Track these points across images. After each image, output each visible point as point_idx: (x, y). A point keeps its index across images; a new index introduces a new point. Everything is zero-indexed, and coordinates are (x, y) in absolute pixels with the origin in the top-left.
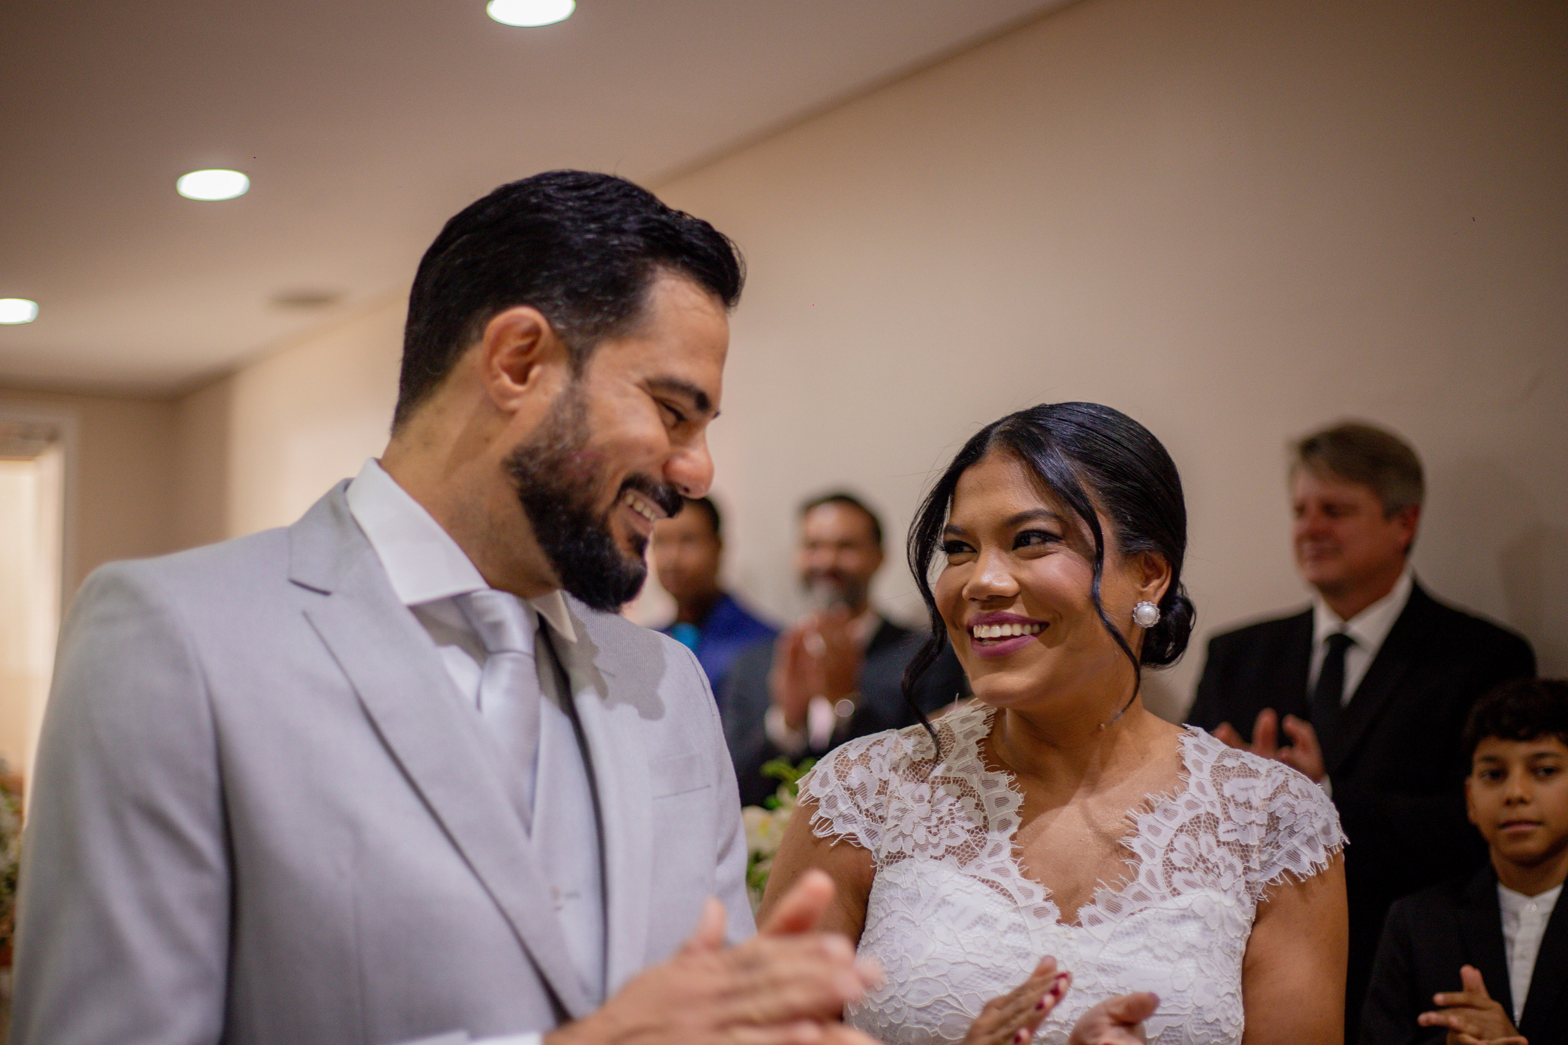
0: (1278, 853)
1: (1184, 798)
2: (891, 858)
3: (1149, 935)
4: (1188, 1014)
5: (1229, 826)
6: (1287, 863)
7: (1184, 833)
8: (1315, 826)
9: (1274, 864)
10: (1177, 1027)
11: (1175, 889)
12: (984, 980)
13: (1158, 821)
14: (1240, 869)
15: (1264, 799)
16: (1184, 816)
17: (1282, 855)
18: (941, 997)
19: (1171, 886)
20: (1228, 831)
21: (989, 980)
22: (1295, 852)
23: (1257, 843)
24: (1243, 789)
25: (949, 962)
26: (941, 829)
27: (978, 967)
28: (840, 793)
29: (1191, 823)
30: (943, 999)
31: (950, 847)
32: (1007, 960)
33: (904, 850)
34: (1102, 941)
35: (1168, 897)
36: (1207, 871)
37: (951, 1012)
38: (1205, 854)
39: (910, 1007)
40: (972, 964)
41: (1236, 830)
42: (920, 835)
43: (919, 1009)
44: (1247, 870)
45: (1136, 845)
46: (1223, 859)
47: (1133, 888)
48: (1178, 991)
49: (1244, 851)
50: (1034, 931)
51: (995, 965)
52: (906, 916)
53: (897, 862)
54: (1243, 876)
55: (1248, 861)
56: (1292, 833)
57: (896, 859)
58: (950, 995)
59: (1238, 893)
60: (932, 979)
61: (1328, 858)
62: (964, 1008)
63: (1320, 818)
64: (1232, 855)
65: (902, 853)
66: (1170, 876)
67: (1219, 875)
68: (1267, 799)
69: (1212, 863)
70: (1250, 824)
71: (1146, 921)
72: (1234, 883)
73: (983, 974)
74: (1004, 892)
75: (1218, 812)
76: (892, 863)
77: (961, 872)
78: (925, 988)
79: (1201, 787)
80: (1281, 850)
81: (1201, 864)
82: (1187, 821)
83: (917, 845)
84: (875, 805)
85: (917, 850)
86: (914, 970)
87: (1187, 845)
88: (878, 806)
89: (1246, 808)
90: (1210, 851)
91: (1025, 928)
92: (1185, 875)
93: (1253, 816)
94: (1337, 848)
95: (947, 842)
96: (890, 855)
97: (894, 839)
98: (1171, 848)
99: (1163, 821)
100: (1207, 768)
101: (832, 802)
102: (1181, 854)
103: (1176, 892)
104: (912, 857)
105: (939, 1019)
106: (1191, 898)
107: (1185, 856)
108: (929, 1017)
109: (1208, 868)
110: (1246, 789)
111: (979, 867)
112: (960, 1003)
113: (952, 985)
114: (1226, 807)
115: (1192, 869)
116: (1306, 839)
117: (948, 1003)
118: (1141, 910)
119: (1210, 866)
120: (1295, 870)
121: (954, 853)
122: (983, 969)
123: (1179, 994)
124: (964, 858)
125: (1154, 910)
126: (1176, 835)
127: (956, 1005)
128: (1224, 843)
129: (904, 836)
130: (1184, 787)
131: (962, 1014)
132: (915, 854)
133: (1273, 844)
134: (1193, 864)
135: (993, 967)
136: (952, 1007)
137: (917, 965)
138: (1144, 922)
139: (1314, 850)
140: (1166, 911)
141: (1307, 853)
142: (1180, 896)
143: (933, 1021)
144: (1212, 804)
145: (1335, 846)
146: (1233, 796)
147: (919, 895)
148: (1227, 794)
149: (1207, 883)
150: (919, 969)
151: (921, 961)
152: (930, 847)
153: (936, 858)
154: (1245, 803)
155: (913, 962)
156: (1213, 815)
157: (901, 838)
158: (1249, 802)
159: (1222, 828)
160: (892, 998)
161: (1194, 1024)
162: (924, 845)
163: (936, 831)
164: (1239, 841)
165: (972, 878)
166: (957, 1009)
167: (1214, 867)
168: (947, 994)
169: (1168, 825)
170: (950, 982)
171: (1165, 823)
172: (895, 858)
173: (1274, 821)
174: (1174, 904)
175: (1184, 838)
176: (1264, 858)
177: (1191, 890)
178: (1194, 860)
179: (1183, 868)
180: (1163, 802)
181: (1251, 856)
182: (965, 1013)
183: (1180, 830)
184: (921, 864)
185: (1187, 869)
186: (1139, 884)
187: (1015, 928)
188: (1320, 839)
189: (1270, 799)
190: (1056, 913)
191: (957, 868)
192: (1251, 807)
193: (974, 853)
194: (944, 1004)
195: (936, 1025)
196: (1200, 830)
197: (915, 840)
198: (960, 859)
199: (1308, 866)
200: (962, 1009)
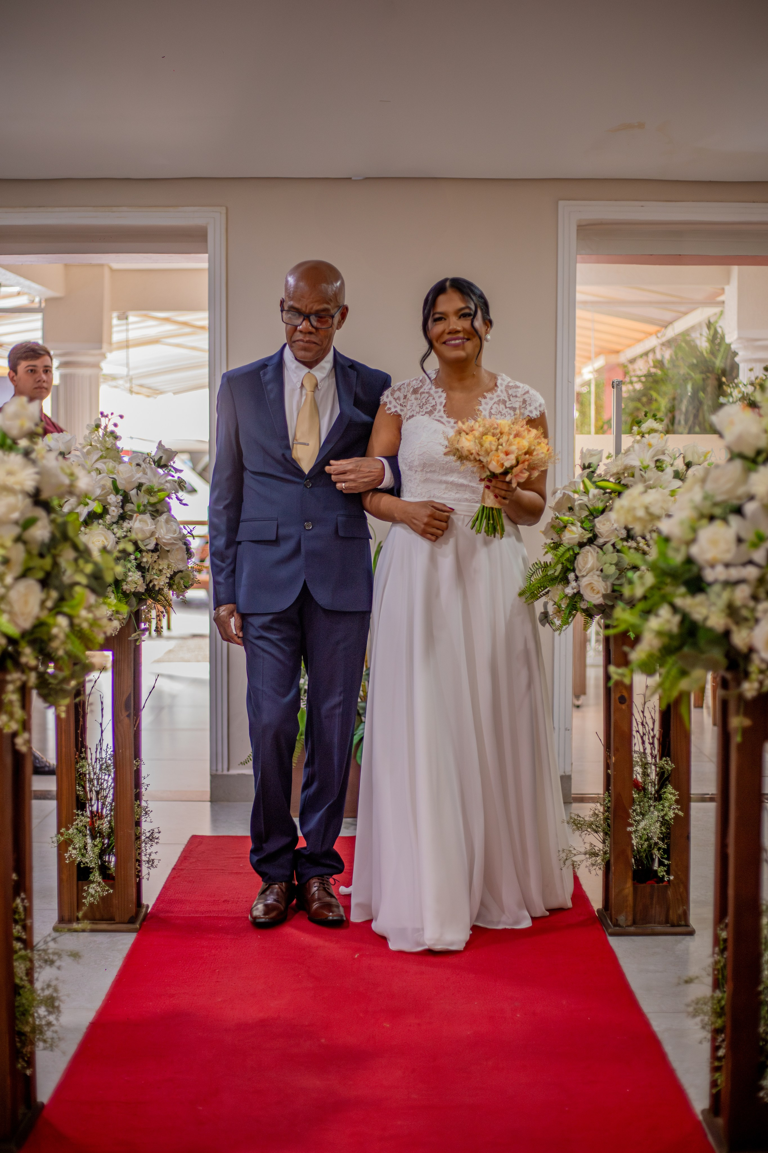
1: (495, 394)
6: (529, 413)
8: (537, 404)
9: (525, 413)
12: (437, 446)
13: (487, 401)
14: (512, 414)
16: (496, 399)
17: (527, 411)
18: (425, 451)
22: (531, 410)
23: (518, 408)
25: (427, 442)
27: (435, 443)
28: (392, 399)
29: (498, 401)
31: (425, 412)
32: (442, 441)
33: (412, 414)
36: (501, 415)
38: (501, 410)
39: (417, 455)
40: (433, 442)
41: (512, 404)
42: (418, 409)
43: (419, 455)
45: (480, 408)
46: (507, 412)
49: (514, 410)
52: (414, 432)
57: (412, 417)
60: (422, 447)
61: (540, 414)
63: (538, 402)
64: (510, 410)
66: (491, 416)
67: (505, 416)
70: (516, 402)
74: (442, 423)
75: (507, 399)
78: (421, 449)
79: (502, 391)
82: (496, 401)
85: (417, 414)
86: (417, 445)
87: (496, 408)
88: (404, 402)
89: (515, 397)
90: (503, 409)
93: (517, 399)
95: (424, 410)
96: (407, 416)
97: (409, 412)
98: (491, 408)
100: (504, 386)
101: (390, 402)
107: (495, 411)
108: (422, 457)
110: (516, 392)
111: (435, 416)
114: (509, 398)
115: (497, 414)
116: (534, 407)
120: (531, 416)
122: (437, 443)
124: (430, 414)
126: (493, 405)
127: (429, 453)
128: (508, 408)
130: (496, 391)
132: (415, 415)
133: (524, 408)
139: (537, 411)
144: (505, 397)
147: (416, 426)
148: (510, 394)
151: (419, 443)
152: (420, 412)
153: (422, 415)
156: (504, 400)
157: (411, 411)
159: (507, 403)
162: (418, 412)
163: (422, 407)
164: (513, 407)
165: (432, 420)
167: (504, 414)
169: (490, 402)
172: (409, 417)
173: (524, 401)
175: (496, 405)
176: (520, 411)
178: (498, 412)
180: (489, 396)
183: (495, 403)
184: (418, 417)
188: (538, 408)
189: (523, 395)
191: (428, 417)
192: (517, 397)
193: (433, 412)
196: (501, 403)
197: (415, 411)
198: (428, 414)
199: (535, 415)
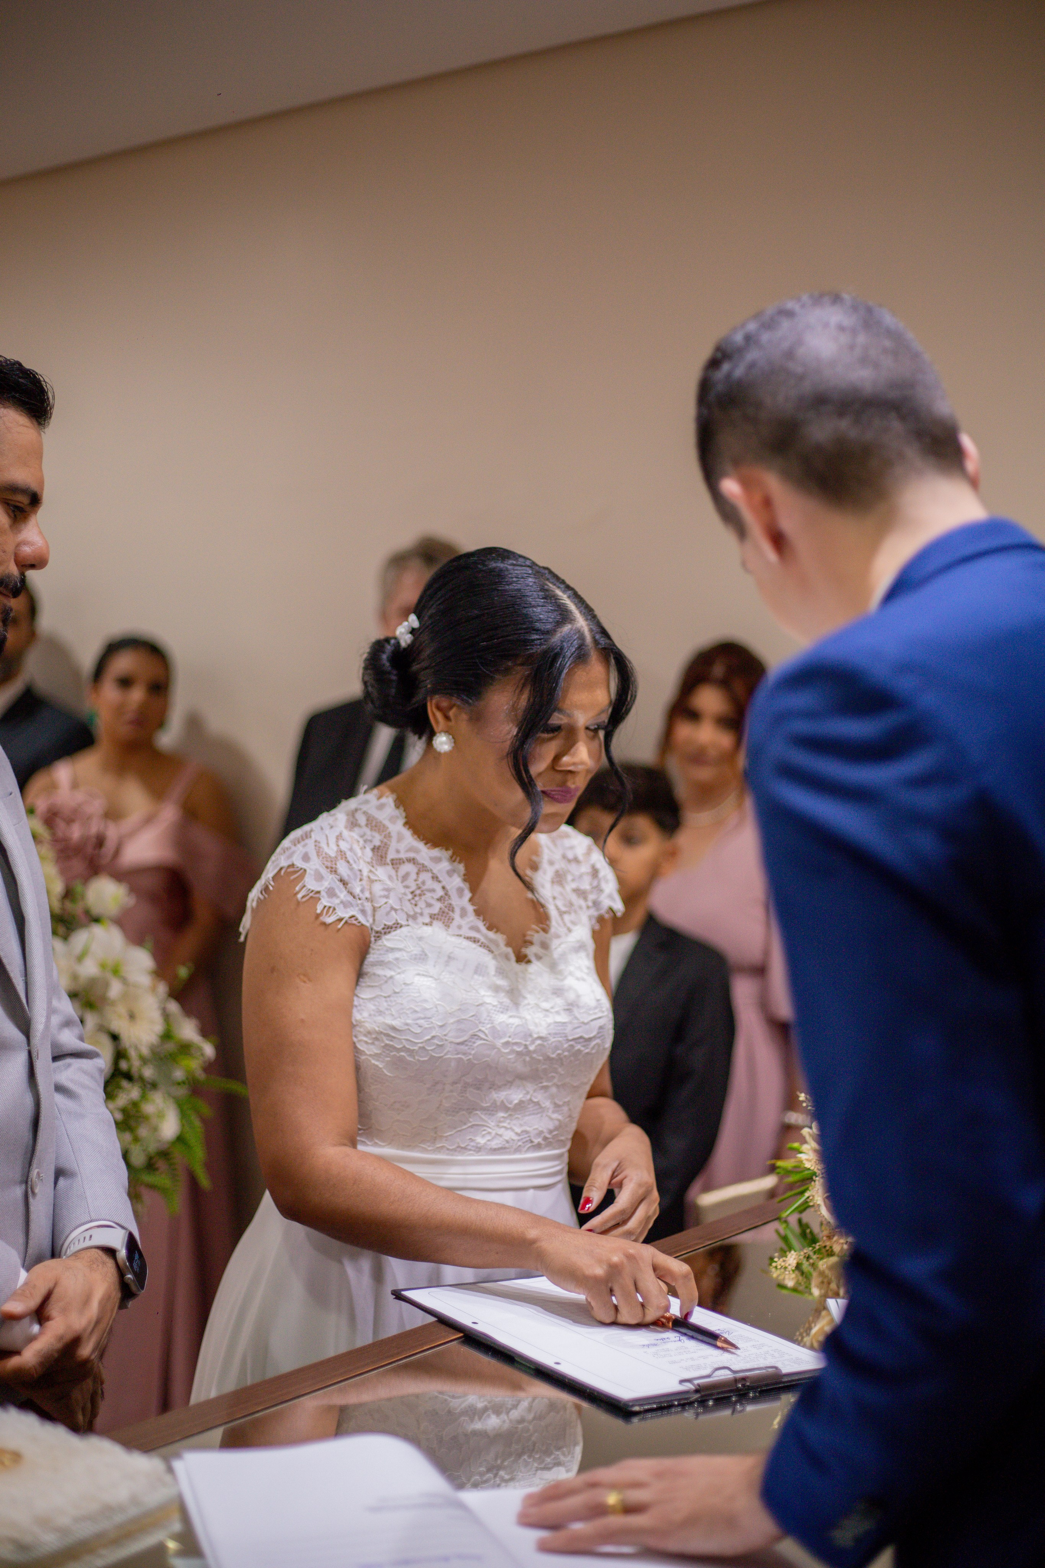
2: (387, 929)
5: (570, 876)
11: (568, 928)
13: (541, 877)
14: (585, 908)
15: (583, 855)
16: (551, 871)
18: (474, 1032)
19: (567, 925)
20: (571, 881)
23: (589, 888)
24: (568, 848)
26: (418, 901)
29: (556, 876)
30: (476, 1034)
31: (432, 914)
33: (400, 921)
35: (568, 934)
36: (576, 912)
38: (571, 899)
39: (451, 1042)
41: (575, 880)
42: (406, 907)
43: (458, 1044)
44: (588, 907)
46: (577, 902)
47: (552, 930)
49: (584, 894)
53: (394, 931)
54: (586, 912)
55: (587, 901)
56: (607, 880)
57: (393, 929)
62: (489, 1038)
64: (579, 898)
65: (398, 924)
66: (563, 918)
67: (579, 914)
68: (585, 855)
69: (576, 906)
70: (583, 874)
71: (565, 953)
72: (585, 919)
74: (484, 945)
76: (389, 932)
77: (449, 933)
79: (549, 848)
80: (604, 893)
81: (572, 907)
82: (553, 875)
83: (407, 915)
85: (409, 919)
87: (561, 894)
89: (576, 863)
92: (568, 916)
93: (583, 868)
95: (427, 911)
96: (386, 927)
97: (388, 914)
98: (554, 897)
101: (330, 892)
102: (560, 901)
104: (408, 925)
105: (473, 1049)
106: (578, 933)
107: (563, 902)
108: (466, 1048)
109: (575, 910)
110: (571, 848)
111: (458, 927)
112: (486, 1035)
115: (570, 912)
117: (479, 1036)
118: (559, 946)
119: (576, 908)
121: (437, 919)
122: (495, 1006)
124: (446, 921)
125: (566, 944)
126: (552, 887)
127: (484, 1036)
128: (573, 890)
129: (395, 910)
131: (487, 1042)
132: (408, 923)
133: (597, 888)
134: (569, 908)
136: (482, 1039)
137: (453, 1010)
143: (469, 1051)
146: (564, 854)
147: (426, 955)
149: (578, 921)
152: (418, 915)
153: (427, 924)
154: (574, 859)
156: (564, 869)
157: (393, 913)
158: (577, 858)
159: (568, 878)
160: (433, 1037)
162: (414, 915)
163: (415, 902)
164: (579, 887)
165: (458, 937)
166: (484, 1040)
171: (544, 878)
172: (391, 928)
173: (595, 871)
174: (573, 938)
176: (593, 898)
178: (568, 904)
179: (565, 911)
181: (588, 898)
185: (567, 912)
186: (554, 926)
189: (587, 855)
190: (514, 955)
191: (444, 930)
192: (579, 862)
193: (450, 917)
194: (476, 1037)
195: (470, 1054)
196: (563, 881)
198: (444, 922)
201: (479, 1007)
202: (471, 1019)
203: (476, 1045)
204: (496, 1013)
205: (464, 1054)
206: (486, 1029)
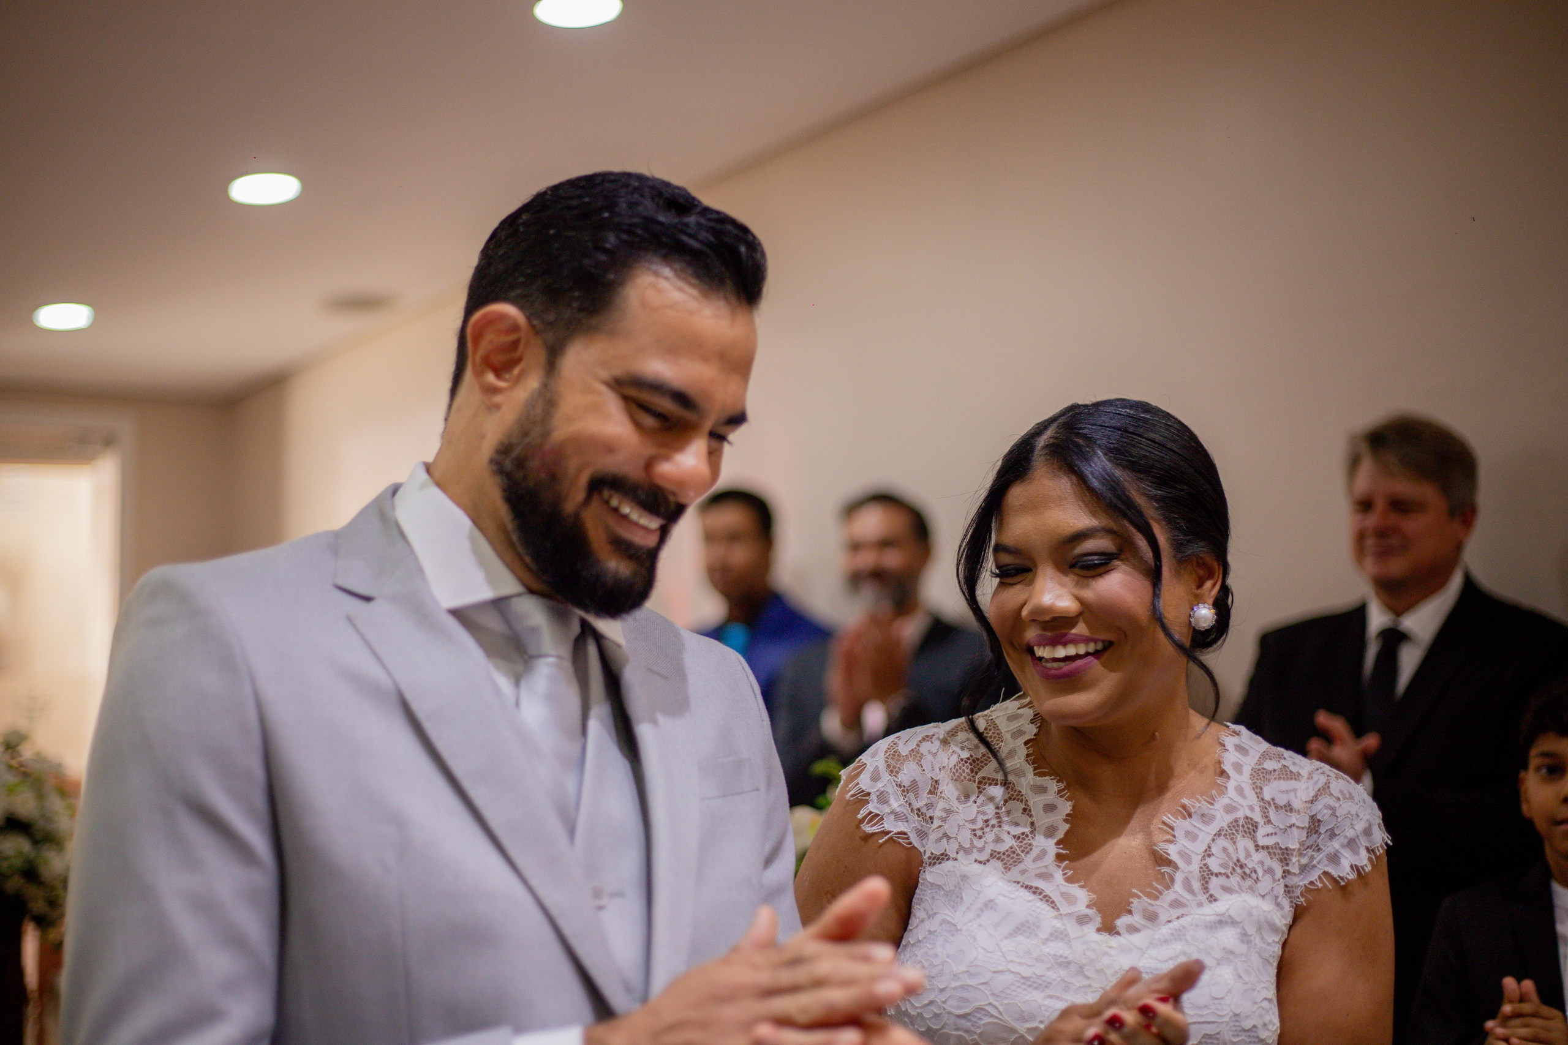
0: (1318, 856)
1: (1223, 801)
2: (934, 859)
3: (1187, 941)
4: (1226, 1022)
5: (1269, 829)
6: (1326, 866)
7: (1222, 837)
8: (1356, 828)
9: (1314, 866)
10: (1215, 1035)
11: (1211, 896)
12: (1025, 990)
13: (1195, 826)
14: (1279, 873)
15: (1306, 802)
16: (1222, 820)
17: (1323, 858)
18: (980, 1005)
19: (1207, 892)
20: (1268, 835)
21: (1030, 989)
22: (1335, 854)
23: (1296, 846)
24: (1283, 792)
25: (991, 971)
26: (986, 833)
27: (1019, 976)
28: (891, 789)
29: (1229, 827)
30: (984, 1007)
31: (995, 851)
32: (1049, 969)
33: (948, 852)
34: (1141, 949)
35: (1205, 904)
36: (1244, 876)
37: (991, 1020)
38: (1243, 860)
39: (949, 1013)
40: (1013, 972)
41: (1276, 834)
42: (965, 837)
43: (959, 1016)
44: (1286, 873)
45: (1173, 852)
46: (1262, 863)
47: (1169, 896)
48: (1217, 999)
49: (1284, 856)
50: (1075, 938)
51: (1035, 974)
52: (949, 918)
53: (940, 863)
54: (1282, 880)
55: (1287, 865)
56: (1332, 835)
57: (939, 861)
58: (990, 1004)
59: (1277, 897)
60: (973, 987)
61: (1370, 859)
62: (1003, 1017)
63: (1361, 819)
64: (1272, 858)
65: (946, 855)
66: (1207, 882)
67: (1257, 880)
68: (1309, 801)
69: (1249, 869)
70: (1290, 827)
71: (1184, 927)
72: (1273, 888)
73: (1023, 984)
74: (1047, 899)
75: (1257, 817)
76: (934, 864)
77: (1005, 877)
78: (966, 995)
79: (1240, 790)
80: (1321, 853)
81: (1238, 870)
82: (1225, 825)
83: (961, 847)
84: (926, 805)
85: (961, 853)
86: (955, 977)
87: (1225, 849)
88: (928, 806)
89: (1286, 811)
90: (1248, 855)
91: (1067, 935)
92: (1222, 880)
93: (1294, 819)
94: (1380, 849)
95: (992, 846)
96: (933, 856)
97: (938, 840)
98: (1208, 853)
99: (1200, 826)
100: (1247, 771)
101: (883, 798)
102: (1219, 860)
103: (1212, 899)
104: (956, 859)
105: (978, 1027)
106: (1228, 904)
107: (1222, 861)
108: (969, 1024)
109: (1245, 873)
110: (1287, 792)
111: (1023, 872)
112: (1001, 1013)
113: (993, 994)
114: (1266, 811)
115: (1230, 875)
116: (1346, 841)
117: (989, 1012)
118: (1178, 918)
119: (1247, 871)
120: (1335, 874)
121: (998, 859)
122: (1023, 978)
123: (1217, 1002)
124: (1009, 863)
125: (1191, 916)
126: (1213, 840)
127: (996, 1014)
128: (1263, 847)
129: (949, 838)
130: (1222, 790)
131: (1002, 1023)
132: (959, 856)
133: (1313, 847)
134: (1230, 869)
135: (1033, 976)
136: (992, 1016)
137: (958, 972)
138: (1181, 928)
139: (1355, 852)
140: (1202, 917)
141: (1347, 856)
142: (1217, 902)
143: (972, 1028)
144: (1251, 808)
145: (1378, 847)
146: (1273, 799)
147: (963, 899)
148: (1267, 797)
149: (1244, 889)
150: (961, 976)
151: (963, 968)
152: (975, 850)
153: (980, 862)
154: (1285, 806)
155: (955, 968)
156: (1251, 819)
157: (945, 840)
158: (1290, 805)
159: (1261, 832)
160: (932, 1003)
161: (1231, 1031)
162: (969, 848)
163: (981, 834)
164: (1278, 844)
165: (1015, 884)
166: (996, 1017)
167: (1251, 872)
168: (987, 1003)
169: (1205, 830)
170: (991, 990)
171: (1203, 828)
172: (938, 859)
173: (1315, 824)
174: (1210, 911)
175: (1222, 842)
176: (1304, 861)
177: (1228, 896)
178: (1231, 864)
179: (1220, 873)
180: (1200, 807)
181: (1290, 860)
182: (1004, 1022)
183: (1218, 834)
184: (965, 865)
185: (1224, 874)
186: (1176, 892)
187: (1058, 935)
188: (1361, 840)
189: (1312, 802)
190: (1098, 921)
191: (1001, 873)
192: (1291, 810)
193: (1019, 859)
194: (983, 1012)
195: (975, 1033)
196: (1238, 834)
197: (959, 843)
198: (1005, 864)
199: (1348, 869)
200: (1001, 1017)
201: (997, 975)
202: (980, 987)
203: (982, 1022)
204: (1024, 987)
205: (967, 1031)
206: (1002, 1005)
